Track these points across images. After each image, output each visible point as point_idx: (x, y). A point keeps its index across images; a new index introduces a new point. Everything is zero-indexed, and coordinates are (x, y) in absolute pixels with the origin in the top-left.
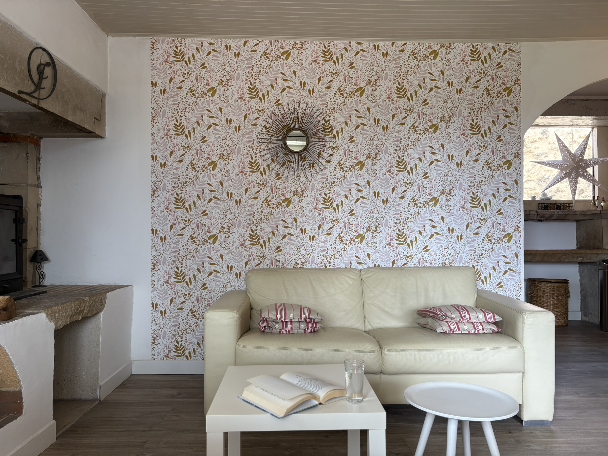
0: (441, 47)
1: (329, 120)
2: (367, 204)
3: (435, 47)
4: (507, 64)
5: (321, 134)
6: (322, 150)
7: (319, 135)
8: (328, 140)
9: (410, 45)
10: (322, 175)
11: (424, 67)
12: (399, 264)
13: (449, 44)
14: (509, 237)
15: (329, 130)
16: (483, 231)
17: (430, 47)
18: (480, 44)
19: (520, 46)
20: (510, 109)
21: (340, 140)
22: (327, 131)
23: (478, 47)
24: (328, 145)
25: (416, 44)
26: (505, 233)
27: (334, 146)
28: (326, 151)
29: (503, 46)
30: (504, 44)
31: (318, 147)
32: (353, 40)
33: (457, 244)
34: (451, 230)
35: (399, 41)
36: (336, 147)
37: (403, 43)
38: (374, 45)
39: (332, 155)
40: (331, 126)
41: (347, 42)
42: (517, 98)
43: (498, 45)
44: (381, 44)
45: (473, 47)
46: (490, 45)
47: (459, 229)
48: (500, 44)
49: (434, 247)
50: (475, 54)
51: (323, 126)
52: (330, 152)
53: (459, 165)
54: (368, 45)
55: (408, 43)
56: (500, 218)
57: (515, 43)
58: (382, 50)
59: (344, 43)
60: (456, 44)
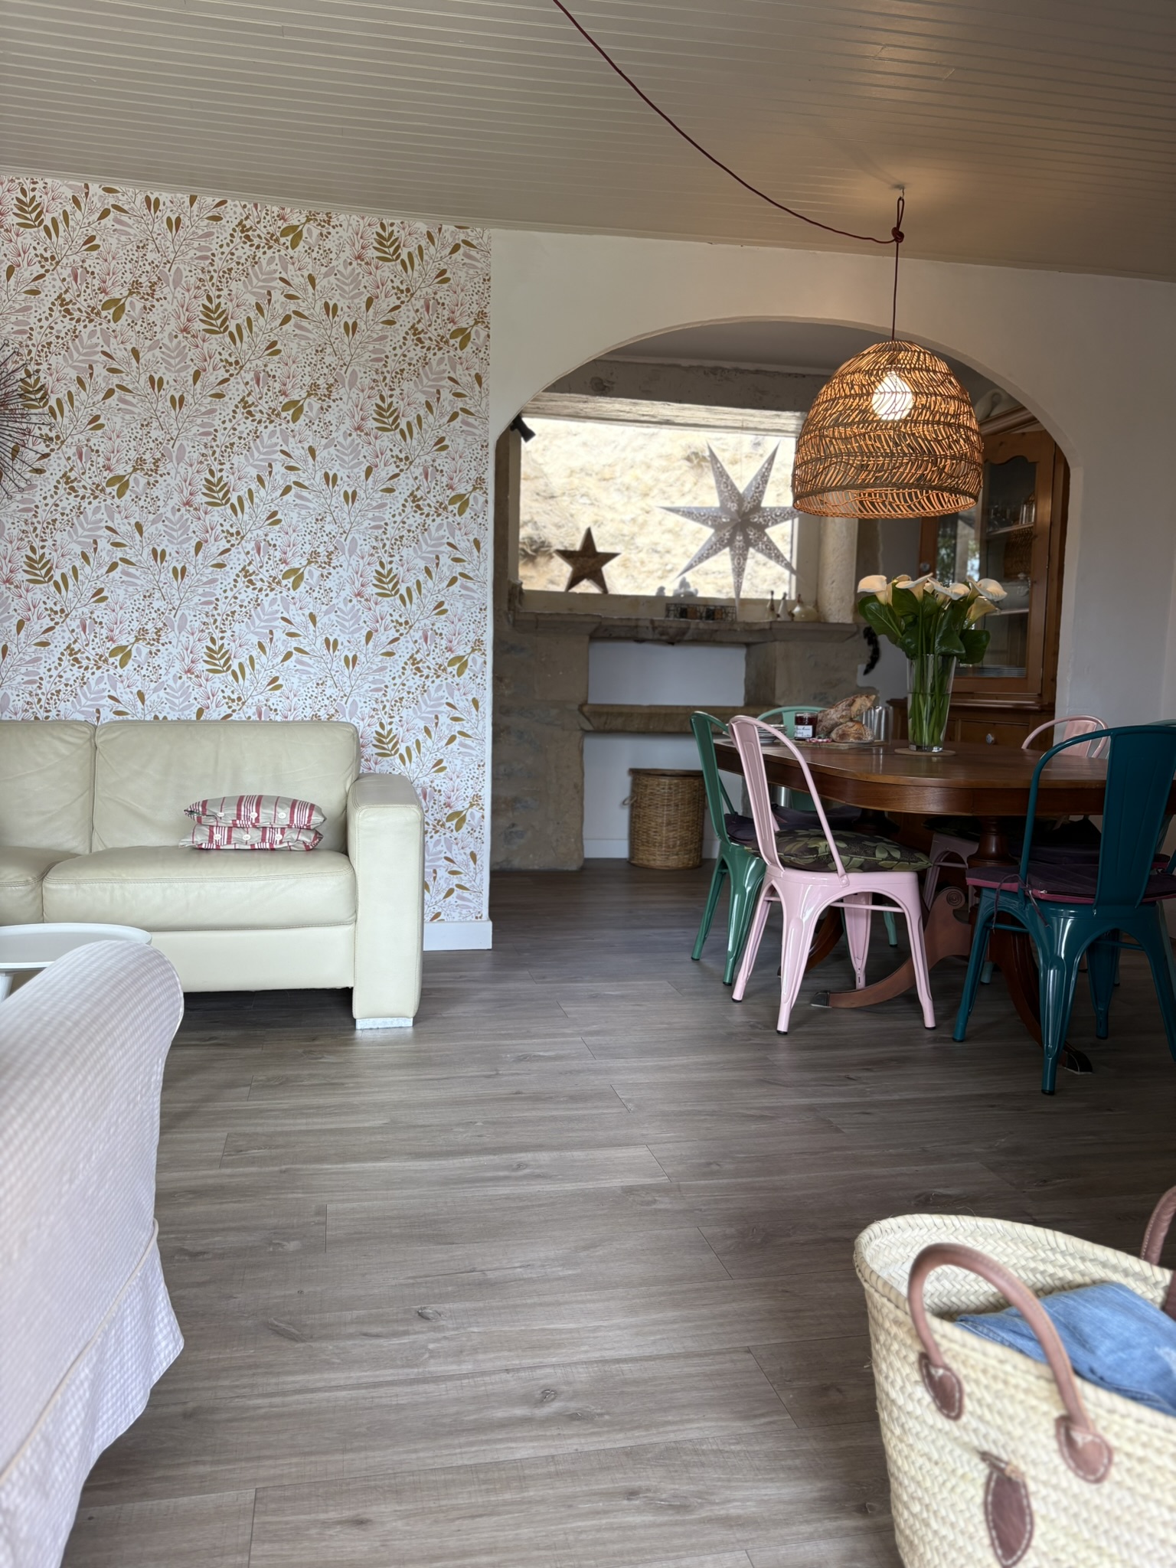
0: (308, 220)
1: (38, 371)
2: (134, 576)
3: (296, 218)
4: (459, 275)
5: (16, 404)
6: (21, 443)
7: (12, 407)
8: (34, 419)
9: (235, 206)
10: (22, 501)
11: (270, 262)
12: (214, 714)
13: (327, 214)
14: (461, 663)
15: (39, 396)
16: (404, 649)
17: (282, 218)
18: (399, 221)
19: (489, 238)
20: (465, 378)
21: (66, 421)
22: (33, 397)
23: (395, 228)
24: (37, 432)
25: (248, 206)
26: (452, 656)
27: (53, 434)
28: (31, 446)
29: (450, 233)
30: (453, 228)
31: (10, 435)
32: (95, 181)
33: (345, 676)
34: (331, 645)
35: (209, 194)
36: (58, 437)
37: (218, 200)
38: (148, 199)
39: (45, 456)
40: (43, 386)
41: (79, 184)
42: (481, 355)
43: (440, 229)
44: (164, 197)
45: (383, 226)
46: (422, 227)
47: (350, 643)
48: (444, 227)
49: (292, 680)
50: (387, 244)
51: (20, 383)
52: (42, 448)
53: (351, 497)
54: (131, 196)
55: (229, 201)
56: (441, 623)
57: (478, 230)
58: (166, 212)
59: (70, 187)
60: (342, 217)
